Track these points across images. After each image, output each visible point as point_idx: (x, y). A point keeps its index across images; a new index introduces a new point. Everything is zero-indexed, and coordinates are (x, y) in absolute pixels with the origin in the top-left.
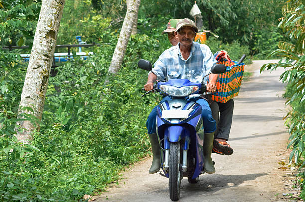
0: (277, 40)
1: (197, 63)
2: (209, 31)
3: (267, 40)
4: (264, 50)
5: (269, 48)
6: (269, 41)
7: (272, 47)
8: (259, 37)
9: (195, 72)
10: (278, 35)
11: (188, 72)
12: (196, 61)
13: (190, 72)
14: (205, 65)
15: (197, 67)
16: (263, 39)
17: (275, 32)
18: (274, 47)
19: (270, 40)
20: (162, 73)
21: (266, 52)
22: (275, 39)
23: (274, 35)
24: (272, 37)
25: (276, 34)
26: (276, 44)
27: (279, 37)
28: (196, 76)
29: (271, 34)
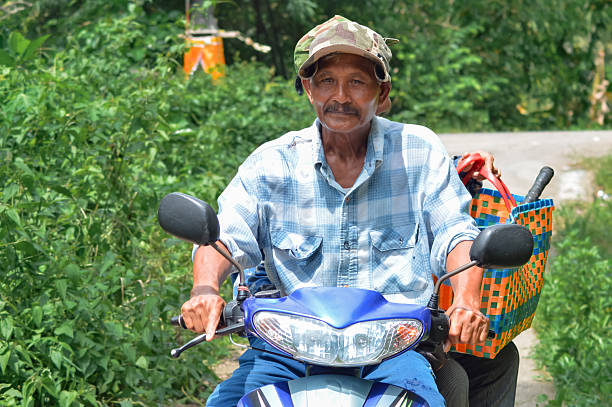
0: (462, 72)
1: (393, 205)
2: (232, 34)
3: (429, 70)
4: (419, 101)
5: (437, 95)
6: (439, 74)
7: (446, 91)
8: (409, 62)
9: (384, 238)
10: (464, 55)
11: (355, 241)
12: (388, 194)
13: (363, 238)
14: (426, 215)
15: (389, 217)
16: (420, 67)
17: (454, 46)
18: (451, 94)
19: (441, 69)
20: (250, 237)
21: (427, 109)
22: (457, 66)
23: (451, 55)
24: (446, 61)
25: (460, 51)
26: (458, 82)
27: (469, 60)
28: (388, 253)
29: (445, 53)
